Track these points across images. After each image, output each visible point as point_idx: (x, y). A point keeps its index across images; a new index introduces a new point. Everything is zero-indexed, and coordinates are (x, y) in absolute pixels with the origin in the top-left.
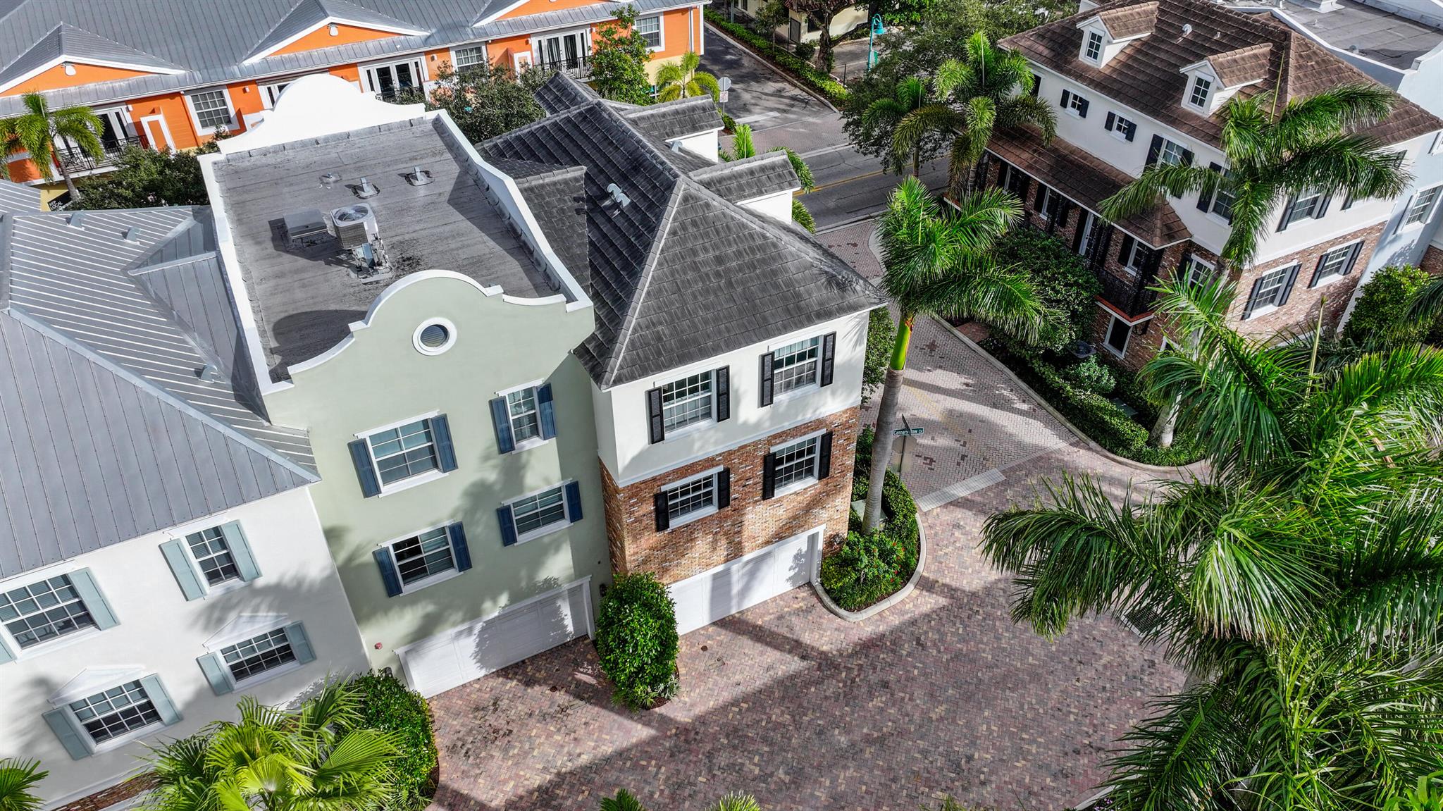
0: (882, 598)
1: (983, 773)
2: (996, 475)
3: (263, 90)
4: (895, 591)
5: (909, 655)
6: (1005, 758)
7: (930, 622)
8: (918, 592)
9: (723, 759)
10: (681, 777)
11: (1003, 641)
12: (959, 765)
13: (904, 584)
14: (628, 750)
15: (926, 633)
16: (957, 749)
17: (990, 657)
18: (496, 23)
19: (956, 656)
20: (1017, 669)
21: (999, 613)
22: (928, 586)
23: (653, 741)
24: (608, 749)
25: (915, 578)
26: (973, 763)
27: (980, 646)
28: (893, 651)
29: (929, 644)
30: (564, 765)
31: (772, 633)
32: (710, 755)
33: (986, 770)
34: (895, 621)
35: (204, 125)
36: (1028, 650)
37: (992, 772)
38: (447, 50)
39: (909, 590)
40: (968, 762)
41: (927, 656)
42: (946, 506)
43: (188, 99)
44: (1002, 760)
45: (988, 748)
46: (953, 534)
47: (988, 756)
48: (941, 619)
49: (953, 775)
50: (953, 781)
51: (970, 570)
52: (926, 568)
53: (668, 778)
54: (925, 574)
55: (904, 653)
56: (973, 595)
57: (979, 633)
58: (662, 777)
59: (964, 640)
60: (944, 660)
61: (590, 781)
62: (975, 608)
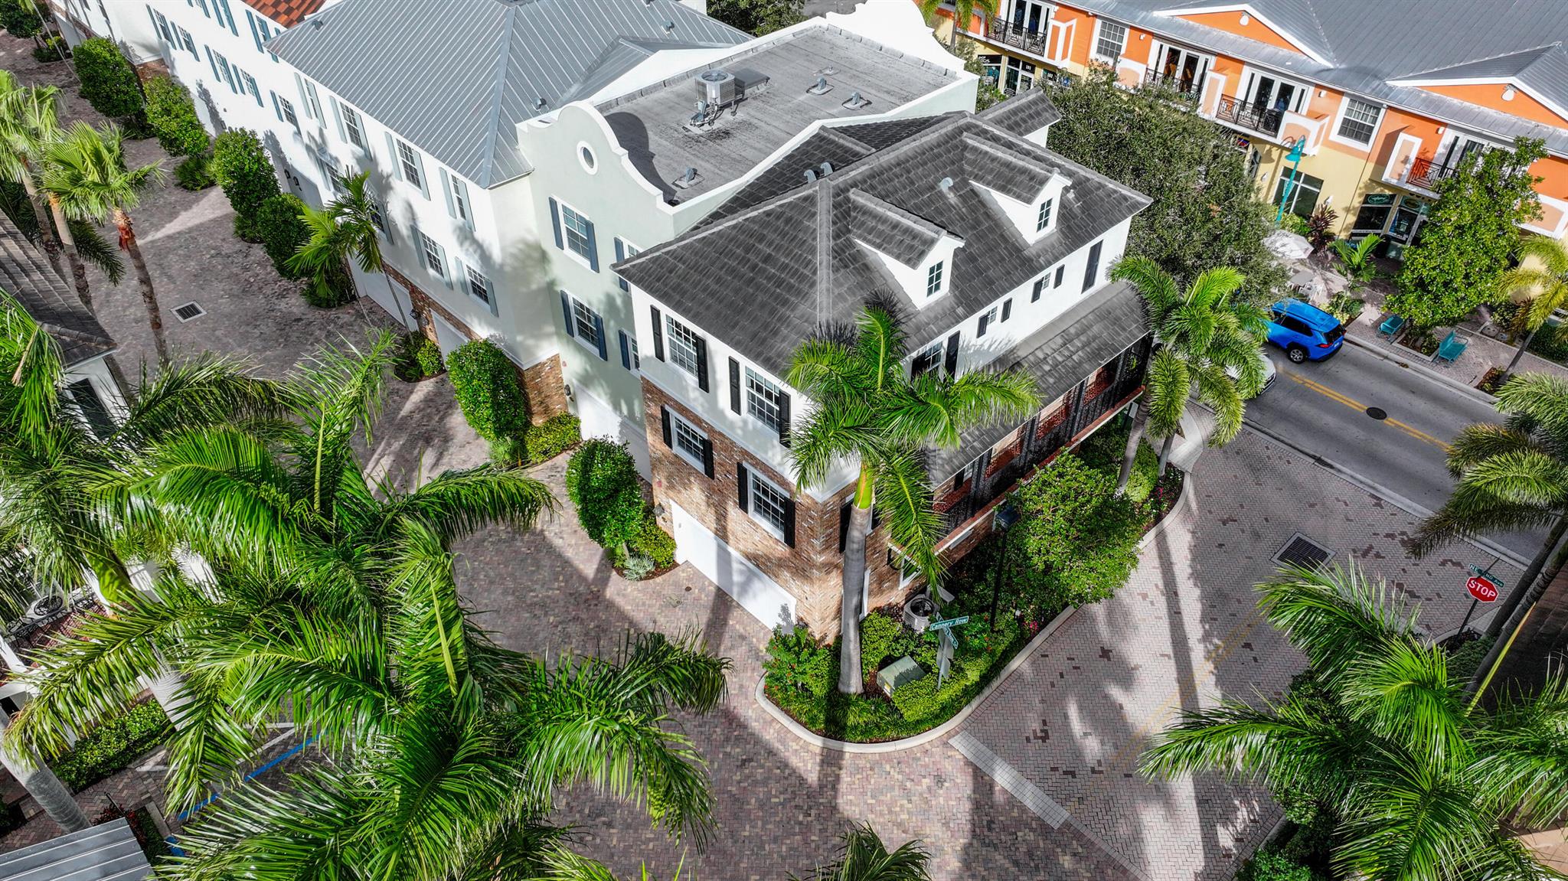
0: (787, 712)
1: (594, 839)
2: (1059, 816)
3: (1155, 44)
4: (804, 725)
5: (727, 755)
6: (616, 858)
7: (778, 768)
8: (818, 751)
9: (572, 628)
10: (552, 605)
11: (772, 846)
12: (599, 815)
13: (817, 733)
14: (571, 566)
15: (762, 767)
16: (618, 811)
17: (747, 834)
18: (1411, 92)
19: (737, 800)
20: (737, 864)
21: (813, 838)
22: (831, 761)
23: (582, 578)
24: (569, 553)
25: (834, 744)
26: (604, 828)
27: (760, 823)
28: (727, 739)
29: (747, 771)
30: (550, 532)
31: (721, 635)
32: (576, 619)
33: (598, 841)
34: (769, 735)
35: (1099, 51)
36: (769, 873)
37: (596, 847)
38: (1342, 93)
39: (816, 742)
40: (604, 823)
41: (730, 771)
42: (968, 763)
43: (1098, 23)
44: (612, 855)
45: (624, 841)
46: (924, 777)
47: (614, 842)
48: (786, 778)
49: (587, 811)
50: (581, 812)
51: (870, 801)
52: (857, 756)
53: (548, 597)
54: (847, 756)
55: (728, 749)
56: (834, 809)
57: (778, 819)
58: (550, 593)
59: (762, 805)
60: (729, 788)
61: (538, 551)
62: (813, 812)
